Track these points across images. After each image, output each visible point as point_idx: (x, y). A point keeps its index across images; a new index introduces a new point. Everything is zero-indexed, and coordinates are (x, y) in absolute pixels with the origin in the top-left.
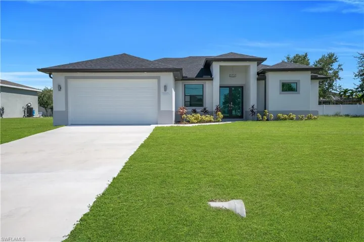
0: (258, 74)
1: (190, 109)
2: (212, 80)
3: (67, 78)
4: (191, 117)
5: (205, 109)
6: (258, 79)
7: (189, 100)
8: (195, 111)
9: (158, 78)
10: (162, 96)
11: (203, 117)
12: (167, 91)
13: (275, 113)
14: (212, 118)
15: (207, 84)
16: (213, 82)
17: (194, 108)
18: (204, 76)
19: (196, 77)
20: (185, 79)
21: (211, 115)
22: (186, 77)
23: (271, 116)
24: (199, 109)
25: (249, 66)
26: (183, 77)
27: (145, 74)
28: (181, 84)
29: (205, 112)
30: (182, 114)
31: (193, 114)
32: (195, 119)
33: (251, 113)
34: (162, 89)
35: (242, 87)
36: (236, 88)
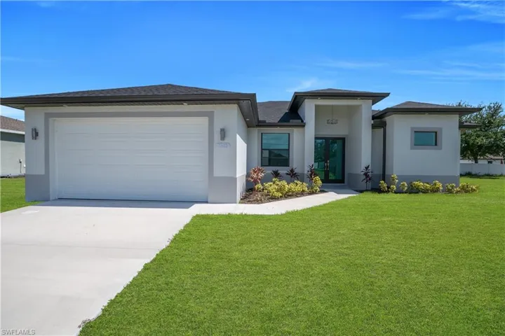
0: (374, 118)
1: (269, 170)
2: (304, 126)
3: (48, 116)
4: (272, 187)
5: (292, 171)
6: (374, 127)
7: (268, 156)
8: (276, 174)
9: (210, 116)
10: (217, 149)
11: (292, 186)
12: (226, 140)
13: (410, 179)
14: (305, 187)
15: (296, 133)
16: (304, 130)
17: (275, 168)
18: (291, 121)
19: (280, 121)
20: (261, 124)
21: (302, 181)
22: (265, 122)
23: (403, 185)
24: (283, 171)
25: (361, 105)
26: (259, 122)
27: (186, 107)
28: (256, 132)
29: (293, 175)
30: (256, 182)
31: (274, 179)
32: (277, 191)
33: (364, 177)
34: (217, 136)
35: (343, 140)
36: (335, 140)
